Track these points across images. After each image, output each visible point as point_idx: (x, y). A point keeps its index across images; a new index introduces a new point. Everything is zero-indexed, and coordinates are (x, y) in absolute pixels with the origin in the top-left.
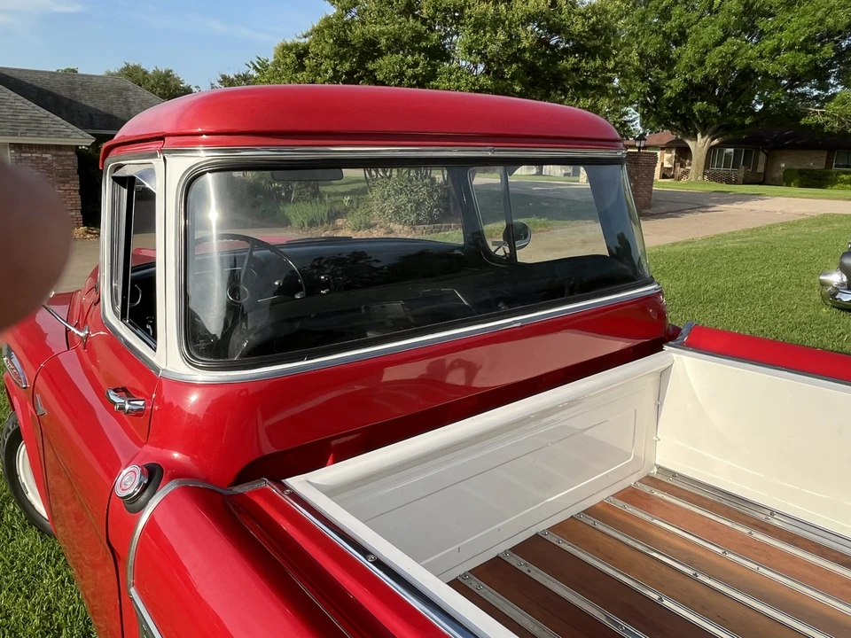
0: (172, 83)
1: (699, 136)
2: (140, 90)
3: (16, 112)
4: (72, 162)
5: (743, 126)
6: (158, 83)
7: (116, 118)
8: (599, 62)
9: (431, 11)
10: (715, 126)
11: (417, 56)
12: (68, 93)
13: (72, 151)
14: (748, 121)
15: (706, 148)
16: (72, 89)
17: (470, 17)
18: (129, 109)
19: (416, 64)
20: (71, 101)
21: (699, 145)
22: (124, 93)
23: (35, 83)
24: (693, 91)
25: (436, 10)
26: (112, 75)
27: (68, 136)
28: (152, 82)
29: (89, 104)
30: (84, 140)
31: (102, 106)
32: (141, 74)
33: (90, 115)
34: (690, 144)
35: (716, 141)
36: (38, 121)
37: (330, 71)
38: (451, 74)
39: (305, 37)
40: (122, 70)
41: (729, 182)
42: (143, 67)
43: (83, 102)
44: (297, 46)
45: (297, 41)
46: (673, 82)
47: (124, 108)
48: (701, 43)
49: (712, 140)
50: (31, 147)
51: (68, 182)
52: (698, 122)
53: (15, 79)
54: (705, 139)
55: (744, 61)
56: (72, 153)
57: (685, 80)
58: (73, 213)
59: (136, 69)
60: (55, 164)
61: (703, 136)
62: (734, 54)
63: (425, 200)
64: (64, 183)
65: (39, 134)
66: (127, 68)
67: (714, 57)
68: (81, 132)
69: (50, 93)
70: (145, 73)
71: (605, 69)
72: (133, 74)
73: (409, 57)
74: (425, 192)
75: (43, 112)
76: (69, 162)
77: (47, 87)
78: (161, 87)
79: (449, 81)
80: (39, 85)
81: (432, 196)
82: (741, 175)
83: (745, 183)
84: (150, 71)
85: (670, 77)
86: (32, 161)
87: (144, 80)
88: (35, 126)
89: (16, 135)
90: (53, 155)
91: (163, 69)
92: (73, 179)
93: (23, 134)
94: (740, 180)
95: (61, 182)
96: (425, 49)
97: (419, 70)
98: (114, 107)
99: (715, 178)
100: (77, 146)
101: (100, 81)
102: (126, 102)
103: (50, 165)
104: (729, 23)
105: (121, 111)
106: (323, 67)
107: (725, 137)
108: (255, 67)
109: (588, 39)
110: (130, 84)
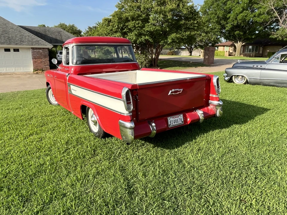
0: (74, 29)
1: (238, 42)
2: (65, 31)
3: (33, 39)
4: (47, 52)
5: (252, 39)
6: (70, 29)
7: (58, 40)
8: (192, 21)
9: (143, 9)
10: (243, 39)
11: (139, 21)
12: (44, 33)
13: (47, 49)
14: (253, 37)
15: (241, 46)
16: (45, 32)
17: (153, 11)
18: (62, 37)
19: (139, 24)
20: (45, 35)
21: (239, 45)
22: (60, 32)
23: (35, 30)
24: (235, 28)
25: (144, 9)
26: (56, 27)
27: (46, 45)
28: (68, 28)
29: (50, 36)
30: (50, 46)
31: (54, 37)
32: (65, 26)
33: (51, 39)
34: (236, 44)
35: (244, 44)
36: (38, 41)
37: (117, 26)
38: (149, 26)
39: (110, 16)
40: (59, 25)
41: (250, 56)
42: (65, 24)
43: (48, 35)
44: (108, 19)
45: (108, 17)
46: (228, 25)
47: (60, 37)
48: (235, 13)
49: (243, 43)
50: (36, 48)
51: (46, 58)
52: (237, 37)
53: (30, 29)
54: (240, 43)
55: (249, 18)
56: (47, 50)
57: (232, 24)
58: (47, 66)
59: (63, 24)
60: (43, 53)
61: (240, 42)
62: (246, 16)
63: (144, 61)
64: (45, 58)
65: (39, 45)
66: (60, 24)
67: (240, 17)
68: (50, 44)
69: (39, 33)
70: (66, 25)
71: (194, 23)
72: (63, 26)
73: (137, 22)
74: (143, 59)
75: (39, 39)
76: (46, 52)
77: (39, 31)
78: (71, 30)
79: (148, 28)
80: (36, 31)
81: (146, 60)
82: (254, 54)
83: (255, 57)
84: (68, 25)
85: (227, 23)
86: (37, 52)
87: (66, 28)
88: (37, 42)
89: (33, 45)
90: (42, 51)
91: (71, 24)
92: (47, 57)
93: (35, 45)
94: (254, 56)
95: (44, 58)
96: (141, 20)
97: (139, 25)
98: (57, 37)
99: (245, 55)
100: (48, 48)
101: (53, 29)
102: (61, 35)
103: (41, 53)
104: (244, 6)
105: (59, 38)
106: (115, 25)
107: (247, 42)
108: (97, 24)
109: (189, 15)
110: (62, 30)
